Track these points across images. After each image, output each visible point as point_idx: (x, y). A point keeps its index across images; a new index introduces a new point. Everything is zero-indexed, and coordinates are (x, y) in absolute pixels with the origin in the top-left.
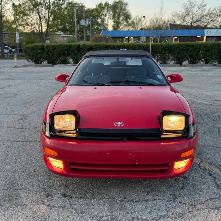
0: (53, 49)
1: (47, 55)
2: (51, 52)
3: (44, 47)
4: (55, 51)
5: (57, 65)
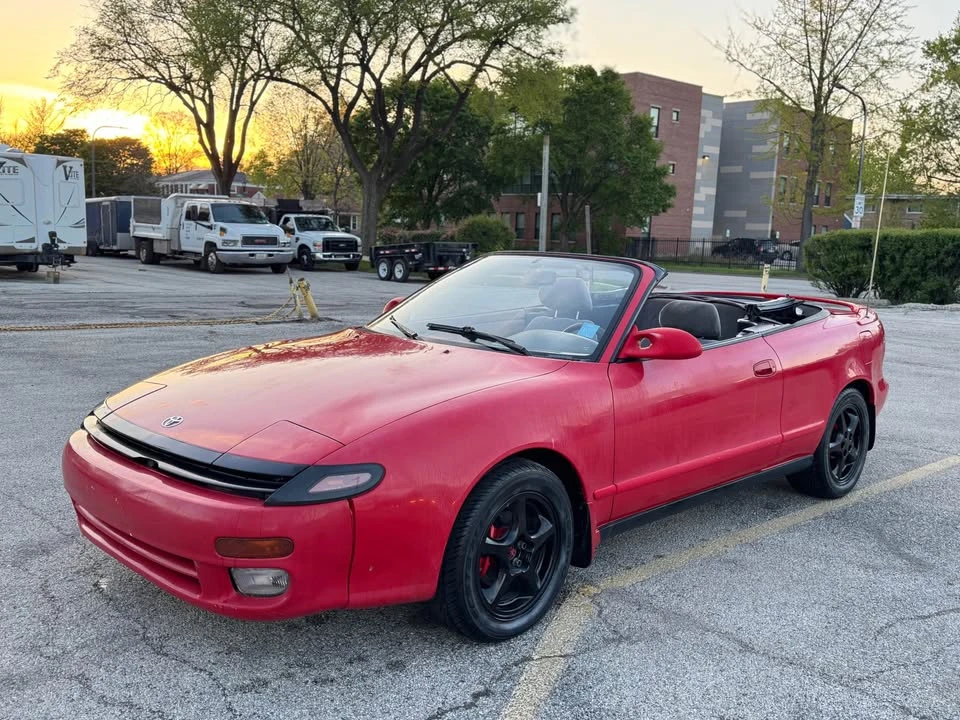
0: (903, 247)
5: (906, 305)
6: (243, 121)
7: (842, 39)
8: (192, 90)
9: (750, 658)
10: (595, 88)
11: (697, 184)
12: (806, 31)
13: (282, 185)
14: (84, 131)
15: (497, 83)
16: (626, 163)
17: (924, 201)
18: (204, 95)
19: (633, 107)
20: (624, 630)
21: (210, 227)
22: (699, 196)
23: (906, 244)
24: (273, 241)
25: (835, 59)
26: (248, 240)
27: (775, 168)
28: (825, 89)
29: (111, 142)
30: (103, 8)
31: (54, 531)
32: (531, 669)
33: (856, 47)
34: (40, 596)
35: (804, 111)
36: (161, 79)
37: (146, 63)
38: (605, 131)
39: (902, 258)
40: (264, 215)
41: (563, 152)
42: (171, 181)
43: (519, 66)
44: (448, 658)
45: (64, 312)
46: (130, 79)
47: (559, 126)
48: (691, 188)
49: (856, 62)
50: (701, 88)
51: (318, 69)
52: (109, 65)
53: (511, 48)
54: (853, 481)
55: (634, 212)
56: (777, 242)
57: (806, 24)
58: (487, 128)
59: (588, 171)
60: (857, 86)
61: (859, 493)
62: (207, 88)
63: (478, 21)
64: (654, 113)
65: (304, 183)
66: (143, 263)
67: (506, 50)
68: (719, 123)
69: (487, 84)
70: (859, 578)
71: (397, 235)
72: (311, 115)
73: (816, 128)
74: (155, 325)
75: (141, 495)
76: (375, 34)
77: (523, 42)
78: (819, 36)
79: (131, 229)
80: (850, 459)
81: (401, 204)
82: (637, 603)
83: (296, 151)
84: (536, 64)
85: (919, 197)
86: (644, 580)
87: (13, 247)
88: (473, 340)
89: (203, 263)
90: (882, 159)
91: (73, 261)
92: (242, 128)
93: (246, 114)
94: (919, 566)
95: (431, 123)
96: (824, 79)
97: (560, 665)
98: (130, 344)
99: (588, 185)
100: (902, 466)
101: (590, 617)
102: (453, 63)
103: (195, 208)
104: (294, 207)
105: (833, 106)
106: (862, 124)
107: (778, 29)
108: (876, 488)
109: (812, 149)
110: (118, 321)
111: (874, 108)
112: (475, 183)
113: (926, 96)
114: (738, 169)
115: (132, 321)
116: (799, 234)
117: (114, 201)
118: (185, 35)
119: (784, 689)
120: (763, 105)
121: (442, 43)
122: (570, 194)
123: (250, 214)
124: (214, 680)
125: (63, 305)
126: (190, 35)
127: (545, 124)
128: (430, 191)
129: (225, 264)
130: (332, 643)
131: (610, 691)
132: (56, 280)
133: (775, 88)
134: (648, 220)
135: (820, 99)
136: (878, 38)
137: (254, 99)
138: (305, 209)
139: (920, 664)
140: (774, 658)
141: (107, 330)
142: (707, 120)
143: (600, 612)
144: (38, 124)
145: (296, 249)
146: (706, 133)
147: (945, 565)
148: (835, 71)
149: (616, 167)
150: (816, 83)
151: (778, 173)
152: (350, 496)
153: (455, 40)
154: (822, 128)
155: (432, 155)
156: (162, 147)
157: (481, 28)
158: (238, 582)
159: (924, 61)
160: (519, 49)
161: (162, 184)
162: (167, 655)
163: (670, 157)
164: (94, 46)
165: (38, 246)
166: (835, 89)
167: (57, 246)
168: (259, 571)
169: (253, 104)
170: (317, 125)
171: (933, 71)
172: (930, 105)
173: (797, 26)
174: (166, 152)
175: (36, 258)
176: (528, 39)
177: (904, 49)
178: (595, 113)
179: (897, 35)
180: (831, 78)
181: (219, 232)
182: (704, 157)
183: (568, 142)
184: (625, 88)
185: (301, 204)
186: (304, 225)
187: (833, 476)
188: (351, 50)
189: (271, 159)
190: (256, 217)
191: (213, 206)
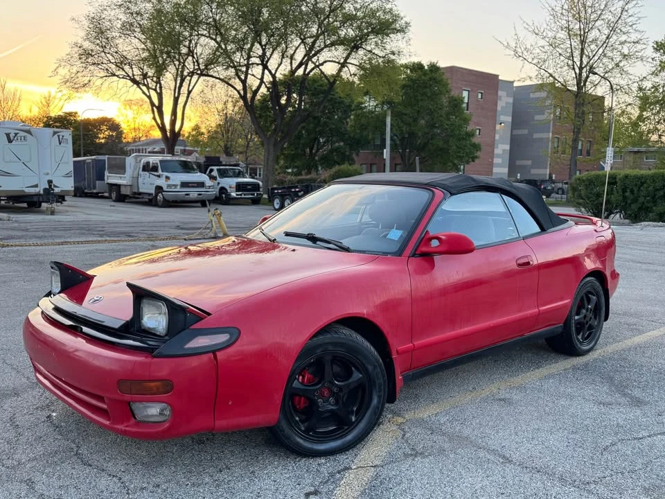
0: (639, 183)
1: (621, 198)
2: (632, 191)
3: (617, 180)
4: (642, 188)
5: (642, 223)
6: (183, 104)
7: (595, 40)
8: (148, 84)
9: (509, 468)
10: (423, 77)
11: (496, 143)
12: (569, 35)
13: (210, 147)
14: (76, 113)
15: (355, 75)
16: (446, 129)
17: (657, 152)
18: (156, 86)
19: (451, 90)
20: (419, 448)
21: (159, 176)
22: (498, 151)
23: (641, 181)
24: (202, 185)
25: (590, 53)
26: (185, 185)
27: (551, 130)
28: (584, 75)
29: (94, 120)
30: (88, 29)
31: (24, 380)
32: (350, 476)
33: (605, 45)
34: (8, 425)
35: (568, 90)
36: (127, 76)
37: (116, 65)
38: (430, 107)
39: (638, 191)
40: (195, 167)
41: (402, 121)
42: (135, 146)
43: (370, 63)
44: (291, 468)
45: (56, 233)
46: (106, 76)
47: (399, 104)
48: (492, 145)
49: (605, 55)
50: (498, 76)
51: (232, 67)
52: (92, 68)
53: (365, 51)
54: (593, 343)
55: (452, 162)
56: (554, 182)
57: (569, 31)
58: (350, 106)
59: (420, 134)
60: (606, 73)
61: (598, 352)
62: (158, 82)
63: (342, 33)
64: (465, 94)
65: (226, 146)
66: (115, 201)
67: (361, 52)
68: (511, 100)
69: (348, 76)
70: (593, 411)
71: (286, 179)
72: (230, 99)
73: (578, 102)
74: (115, 241)
75: (77, 353)
76: (271, 43)
77: (373, 46)
78: (579, 38)
79: (106, 178)
80: (591, 327)
81: (291, 159)
82: (431, 429)
83: (220, 125)
84: (382, 62)
85: (652, 149)
86: (438, 413)
87: (23, 191)
88: (315, 243)
89: (154, 200)
90: (626, 124)
91: (64, 200)
92: (182, 109)
93: (185, 99)
94: (638, 403)
95: (312, 104)
96: (583, 68)
97: (372, 473)
98: (96, 254)
99: (420, 144)
100: (630, 333)
101: (396, 438)
102: (325, 62)
103: (148, 163)
104: (216, 161)
105: (590, 86)
106: (611, 99)
107: (550, 34)
108: (610, 349)
109: (575, 117)
110: (91, 239)
111: (619, 87)
112: (342, 144)
113: (657, 80)
114: (525, 132)
115: (100, 239)
116: (568, 177)
117: (94, 159)
118: (143, 46)
119: (532, 490)
120: (540, 87)
121: (318, 48)
122: (408, 150)
123: (186, 167)
124: (122, 483)
125: (55, 229)
126: (146, 46)
127: (390, 103)
128: (311, 149)
129: (168, 201)
130: (209, 457)
131: (405, 491)
132: (53, 213)
133: (548, 75)
134: (462, 167)
135: (580, 82)
136: (620, 39)
137: (190, 89)
138: (224, 163)
139: (633, 471)
140: (526, 467)
141: (82, 245)
142: (503, 98)
143: (404, 435)
144: (45, 109)
145: (218, 190)
146: (502, 107)
147: (657, 402)
148: (591, 62)
149: (439, 131)
150: (577, 71)
151: (553, 134)
152: (214, 351)
153: (326, 46)
154: (582, 102)
155: (312, 126)
156: (129, 124)
157: (344, 38)
158: (136, 412)
159: (654, 55)
160: (370, 51)
161: (129, 148)
162: (91, 466)
163: (477, 124)
164: (82, 55)
165: (40, 190)
166: (591, 75)
167: (53, 190)
168: (149, 404)
169: (189, 92)
170: (234, 106)
171: (661, 62)
172: (659, 85)
173: (563, 32)
174: (132, 126)
175: (39, 198)
176: (377, 44)
177: (639, 47)
178: (425, 94)
179: (634, 37)
180: (588, 68)
181: (164, 179)
182: (501, 124)
183: (405, 115)
184: (444, 77)
185: (221, 159)
186: (223, 174)
187: (578, 340)
188: (255, 55)
189: (203, 130)
190: (190, 169)
191: (161, 161)
